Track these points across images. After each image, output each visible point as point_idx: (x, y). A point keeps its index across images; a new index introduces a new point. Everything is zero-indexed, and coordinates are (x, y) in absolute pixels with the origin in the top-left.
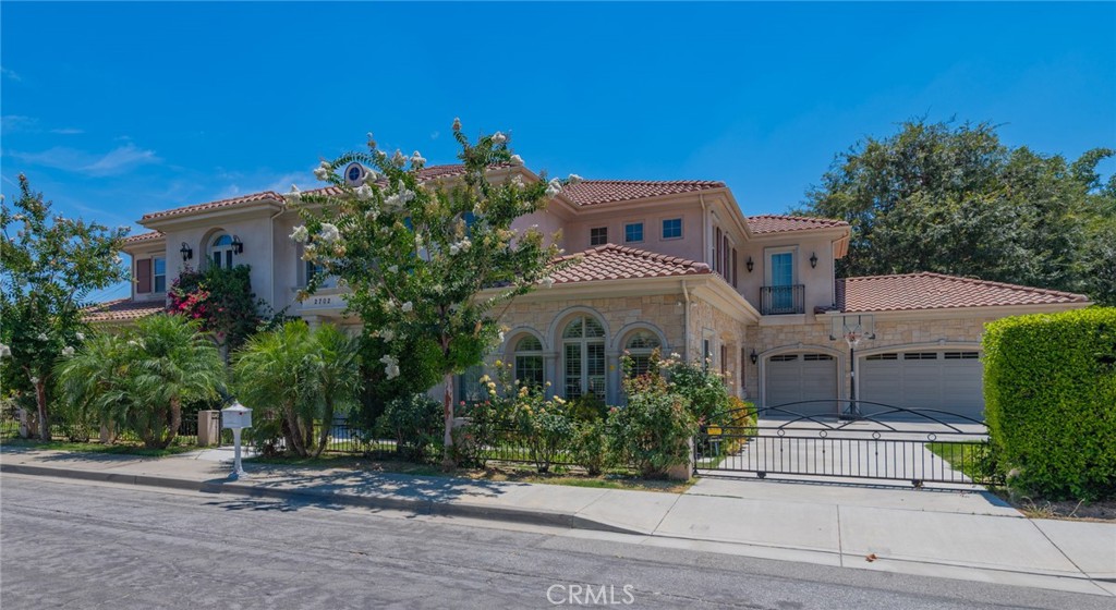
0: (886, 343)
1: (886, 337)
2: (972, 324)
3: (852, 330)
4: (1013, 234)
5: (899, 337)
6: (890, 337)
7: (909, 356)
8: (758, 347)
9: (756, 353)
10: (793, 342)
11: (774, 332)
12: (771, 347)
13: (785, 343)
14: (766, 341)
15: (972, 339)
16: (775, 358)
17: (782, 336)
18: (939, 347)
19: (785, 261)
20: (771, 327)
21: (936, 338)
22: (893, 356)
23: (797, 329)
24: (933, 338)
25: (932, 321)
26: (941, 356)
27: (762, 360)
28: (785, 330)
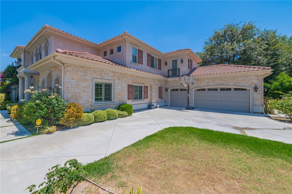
0: (202, 86)
1: (202, 84)
2: (229, 79)
3: (187, 81)
4: (256, 53)
5: (205, 83)
6: (203, 84)
7: (209, 90)
8: (168, 87)
9: (167, 88)
10: (176, 85)
11: (172, 82)
12: (171, 87)
13: (174, 86)
14: (170, 85)
15: (228, 84)
16: (172, 90)
17: (174, 84)
18: (217, 87)
19: (175, 62)
20: (171, 81)
21: (217, 84)
22: (204, 90)
23: (178, 82)
24: (216, 84)
25: (216, 78)
26: (219, 90)
27: (169, 91)
28: (175, 82)
